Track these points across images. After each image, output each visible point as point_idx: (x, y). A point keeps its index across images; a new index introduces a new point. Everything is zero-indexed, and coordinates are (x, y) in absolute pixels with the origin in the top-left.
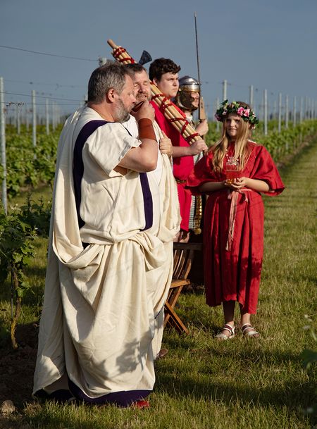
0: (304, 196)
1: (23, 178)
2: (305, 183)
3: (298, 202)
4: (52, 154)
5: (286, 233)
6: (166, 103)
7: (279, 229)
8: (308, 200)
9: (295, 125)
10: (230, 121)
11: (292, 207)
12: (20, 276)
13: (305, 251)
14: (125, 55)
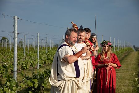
0: (126, 70)
1: (43, 62)
2: (126, 66)
3: (124, 71)
4: (52, 55)
5: (121, 80)
6: (86, 41)
7: (119, 79)
8: (127, 71)
9: (122, 49)
10: (105, 46)
11: (122, 73)
12: (43, 90)
13: (127, 86)
14: (76, 26)
